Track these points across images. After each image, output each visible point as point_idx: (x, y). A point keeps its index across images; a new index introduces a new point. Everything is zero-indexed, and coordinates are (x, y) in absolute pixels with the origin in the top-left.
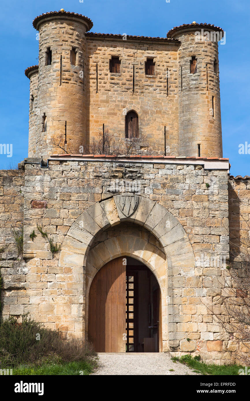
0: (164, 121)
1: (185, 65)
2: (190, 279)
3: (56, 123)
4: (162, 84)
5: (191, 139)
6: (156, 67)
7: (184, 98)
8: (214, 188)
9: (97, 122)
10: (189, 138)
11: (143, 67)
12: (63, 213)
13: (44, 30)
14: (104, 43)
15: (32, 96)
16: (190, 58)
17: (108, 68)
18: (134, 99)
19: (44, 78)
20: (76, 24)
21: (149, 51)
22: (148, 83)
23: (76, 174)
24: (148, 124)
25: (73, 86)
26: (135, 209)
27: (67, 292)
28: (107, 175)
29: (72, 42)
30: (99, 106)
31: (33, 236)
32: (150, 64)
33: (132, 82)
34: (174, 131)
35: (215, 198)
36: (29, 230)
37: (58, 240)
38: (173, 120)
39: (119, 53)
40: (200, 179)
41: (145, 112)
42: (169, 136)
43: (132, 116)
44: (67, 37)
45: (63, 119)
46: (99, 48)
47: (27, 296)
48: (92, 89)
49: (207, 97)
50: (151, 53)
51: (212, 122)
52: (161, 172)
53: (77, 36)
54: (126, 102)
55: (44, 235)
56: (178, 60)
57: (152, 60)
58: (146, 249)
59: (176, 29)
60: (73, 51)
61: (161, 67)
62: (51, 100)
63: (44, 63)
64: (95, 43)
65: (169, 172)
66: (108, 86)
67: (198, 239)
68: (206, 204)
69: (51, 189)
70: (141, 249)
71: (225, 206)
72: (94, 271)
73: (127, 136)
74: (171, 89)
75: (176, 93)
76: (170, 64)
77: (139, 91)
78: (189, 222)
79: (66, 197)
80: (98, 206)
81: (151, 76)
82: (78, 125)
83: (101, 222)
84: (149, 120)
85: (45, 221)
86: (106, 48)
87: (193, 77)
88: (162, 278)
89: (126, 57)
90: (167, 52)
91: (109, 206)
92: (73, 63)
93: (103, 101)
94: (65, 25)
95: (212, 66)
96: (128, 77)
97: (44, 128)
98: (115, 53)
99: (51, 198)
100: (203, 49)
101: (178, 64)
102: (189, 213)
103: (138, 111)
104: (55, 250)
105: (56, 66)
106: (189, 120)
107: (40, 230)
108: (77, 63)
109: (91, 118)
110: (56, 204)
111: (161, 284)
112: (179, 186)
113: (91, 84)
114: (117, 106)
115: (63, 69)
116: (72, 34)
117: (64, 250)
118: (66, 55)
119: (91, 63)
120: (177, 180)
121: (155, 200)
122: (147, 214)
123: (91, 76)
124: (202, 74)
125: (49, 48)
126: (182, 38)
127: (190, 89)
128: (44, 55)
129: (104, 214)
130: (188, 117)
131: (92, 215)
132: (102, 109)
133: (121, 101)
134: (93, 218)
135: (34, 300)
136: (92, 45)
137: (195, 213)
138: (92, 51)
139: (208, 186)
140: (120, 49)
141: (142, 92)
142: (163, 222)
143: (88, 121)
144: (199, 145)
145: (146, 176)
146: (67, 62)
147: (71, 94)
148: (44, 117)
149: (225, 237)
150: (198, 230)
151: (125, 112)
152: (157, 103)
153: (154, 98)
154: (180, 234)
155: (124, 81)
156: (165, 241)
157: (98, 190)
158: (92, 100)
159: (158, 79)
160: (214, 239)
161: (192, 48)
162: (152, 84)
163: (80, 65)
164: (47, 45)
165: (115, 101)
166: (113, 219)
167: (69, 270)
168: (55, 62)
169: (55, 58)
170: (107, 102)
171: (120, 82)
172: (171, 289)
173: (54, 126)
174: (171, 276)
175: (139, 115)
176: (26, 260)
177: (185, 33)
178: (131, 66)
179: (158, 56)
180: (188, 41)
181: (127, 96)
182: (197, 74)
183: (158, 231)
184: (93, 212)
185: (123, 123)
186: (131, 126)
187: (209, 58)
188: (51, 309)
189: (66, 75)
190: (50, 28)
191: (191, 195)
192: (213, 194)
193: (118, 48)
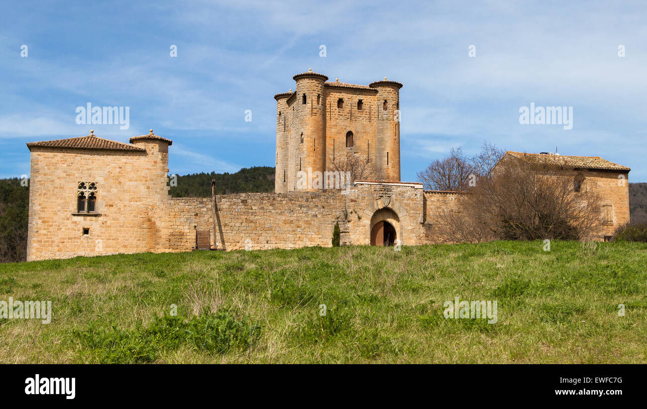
0: (368, 138)
1: (381, 105)
2: (408, 230)
3: (309, 139)
4: (367, 116)
5: (383, 149)
6: (363, 105)
7: (379, 125)
8: (418, 196)
9: (330, 137)
10: (382, 149)
11: (357, 105)
12: (362, 204)
13: (301, 82)
14: (334, 91)
15: (280, 112)
16: (384, 101)
17: (337, 105)
18: (351, 124)
19: (302, 111)
20: (320, 80)
21: (360, 96)
22: (359, 115)
23: (367, 189)
24: (359, 140)
25: (319, 117)
26: (389, 203)
27: (364, 234)
28: (378, 190)
29: (318, 91)
30: (331, 128)
31: (352, 213)
32: (360, 103)
33: (350, 115)
34: (373, 145)
35: (418, 200)
36: (350, 210)
37: (361, 214)
38: (373, 137)
39: (343, 97)
40: (413, 192)
41: (357, 132)
42: (371, 147)
43: (350, 134)
44: (315, 88)
45: (314, 137)
46: (332, 93)
47: (350, 235)
48: (328, 118)
49: (393, 125)
50: (361, 97)
51: (395, 140)
52: (399, 189)
53: (321, 87)
54: (346, 126)
55: (356, 212)
56: (376, 102)
57: (362, 101)
58: (392, 218)
59: (376, 83)
60: (319, 97)
61: (366, 106)
62: (306, 125)
63: (301, 103)
64: (329, 90)
65: (401, 189)
66: (337, 116)
67: (412, 215)
68: (415, 202)
69: (358, 195)
70: (390, 218)
71: (422, 203)
72: (373, 226)
73: (347, 146)
74: (372, 119)
75: (375, 121)
76: (372, 104)
77: (354, 120)
78: (408, 209)
79: (363, 198)
80: (375, 202)
81: (361, 111)
82: (321, 140)
83: (376, 208)
84: (359, 137)
85: (356, 207)
86: (335, 94)
87: (385, 112)
88: (398, 230)
89: (347, 100)
90: (370, 97)
91: (379, 202)
92: (318, 104)
93: (334, 125)
94: (314, 81)
95: (396, 106)
96: (348, 111)
97: (302, 141)
98: (341, 97)
99: (358, 198)
100: (391, 96)
101: (376, 104)
102: (408, 205)
103: (353, 132)
104: (359, 218)
105: (309, 105)
106: (382, 138)
107: (354, 210)
108: (320, 103)
109: (327, 135)
110: (360, 200)
111: (397, 232)
112: (405, 195)
113: (327, 115)
114: (342, 128)
115: (313, 107)
116: (318, 87)
117: (363, 218)
118: (315, 98)
119: (327, 102)
120: (404, 192)
121: (396, 200)
122: (393, 205)
123: (327, 110)
124: (391, 111)
125: (304, 94)
126: (378, 89)
127: (383, 120)
128: (302, 98)
129: (378, 205)
130: (382, 136)
131: (373, 205)
132: (333, 130)
133: (344, 126)
134: (373, 207)
135: (352, 237)
136: (328, 92)
137: (411, 205)
138: (327, 95)
139: (416, 195)
140: (344, 94)
141: (356, 120)
142: (399, 209)
143: (325, 137)
144: (388, 153)
145: (393, 191)
146: (315, 103)
147: (318, 122)
148: (302, 135)
149: (422, 215)
150: (412, 211)
151: (346, 132)
152: (364, 127)
153: (363, 124)
154: (405, 213)
155: (346, 114)
156: (400, 215)
157: (375, 195)
158: (327, 124)
159: (364, 113)
160: (418, 215)
161: (385, 95)
162: (361, 115)
163: (322, 105)
164: (304, 92)
165: (340, 126)
166: (381, 207)
167: (365, 226)
168: (308, 103)
169: (308, 100)
170: (336, 126)
171: (343, 114)
172: (401, 234)
173: (308, 141)
174: (401, 229)
175: (354, 134)
176: (349, 222)
177: (381, 86)
178: (350, 105)
179: (365, 99)
180: (382, 90)
181: (347, 123)
182: (387, 111)
183: (397, 212)
184: (374, 204)
185: (345, 138)
186: (349, 140)
187: (394, 102)
188: (358, 240)
189: (315, 111)
190: (305, 82)
191: (409, 198)
192: (417, 198)
193: (342, 94)
